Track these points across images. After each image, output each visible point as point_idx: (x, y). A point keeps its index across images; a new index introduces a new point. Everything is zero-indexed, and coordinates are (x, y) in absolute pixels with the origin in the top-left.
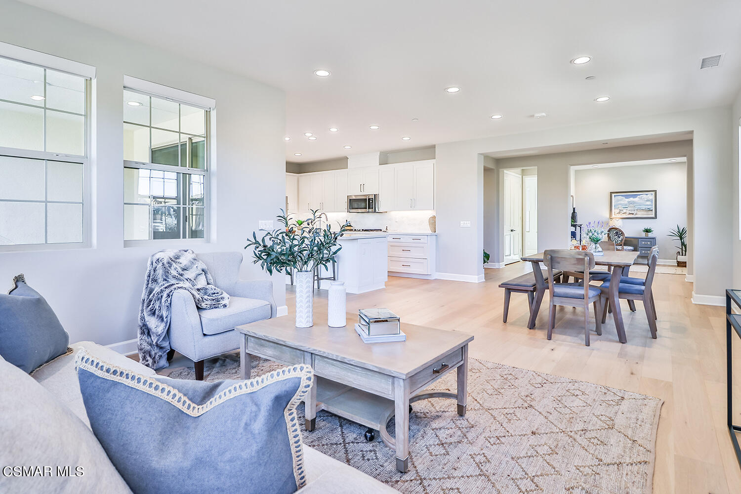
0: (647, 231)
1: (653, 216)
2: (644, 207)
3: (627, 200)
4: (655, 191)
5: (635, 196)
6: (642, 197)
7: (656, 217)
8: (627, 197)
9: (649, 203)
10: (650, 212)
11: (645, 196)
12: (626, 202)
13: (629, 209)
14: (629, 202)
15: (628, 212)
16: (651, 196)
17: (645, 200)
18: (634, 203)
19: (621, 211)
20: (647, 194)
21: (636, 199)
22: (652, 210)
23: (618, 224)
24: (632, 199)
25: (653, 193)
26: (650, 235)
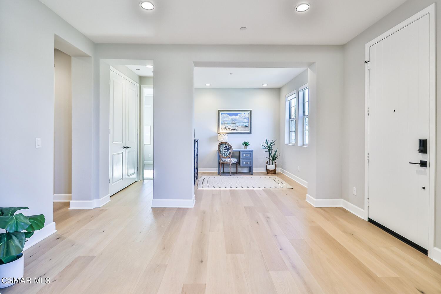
0: (246, 144)
1: (249, 131)
2: (242, 124)
3: (231, 117)
4: (251, 111)
5: (236, 114)
6: (241, 115)
7: (251, 133)
8: (231, 115)
9: (246, 121)
10: (247, 129)
11: (243, 114)
12: (230, 120)
13: (232, 125)
14: (232, 119)
15: (231, 128)
16: (247, 115)
17: (242, 118)
18: (235, 120)
19: (226, 127)
20: (245, 113)
21: (237, 117)
22: (248, 127)
23: (225, 138)
24: (234, 117)
25: (249, 112)
26: (248, 148)
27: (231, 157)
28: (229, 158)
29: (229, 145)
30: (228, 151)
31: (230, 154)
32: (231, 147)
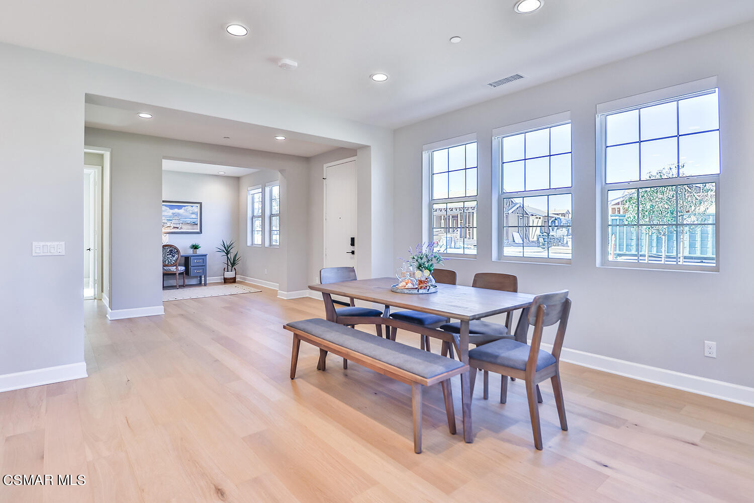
0: (195, 247)
1: (198, 230)
2: (189, 221)
3: (172, 211)
4: (201, 204)
5: (180, 207)
6: (187, 208)
7: (201, 232)
8: (172, 207)
9: (194, 216)
10: (195, 227)
11: (190, 208)
12: (170, 214)
13: (173, 221)
14: (173, 214)
15: (172, 226)
16: (196, 209)
17: (188, 213)
18: (179, 215)
19: (165, 224)
20: (192, 206)
21: (181, 211)
22: (197, 224)
23: (166, 240)
24: (176, 211)
25: (198, 205)
26: (199, 252)
27: (178, 265)
28: (176, 265)
29: (176, 248)
30: (174, 256)
31: (176, 260)
32: (178, 251)
